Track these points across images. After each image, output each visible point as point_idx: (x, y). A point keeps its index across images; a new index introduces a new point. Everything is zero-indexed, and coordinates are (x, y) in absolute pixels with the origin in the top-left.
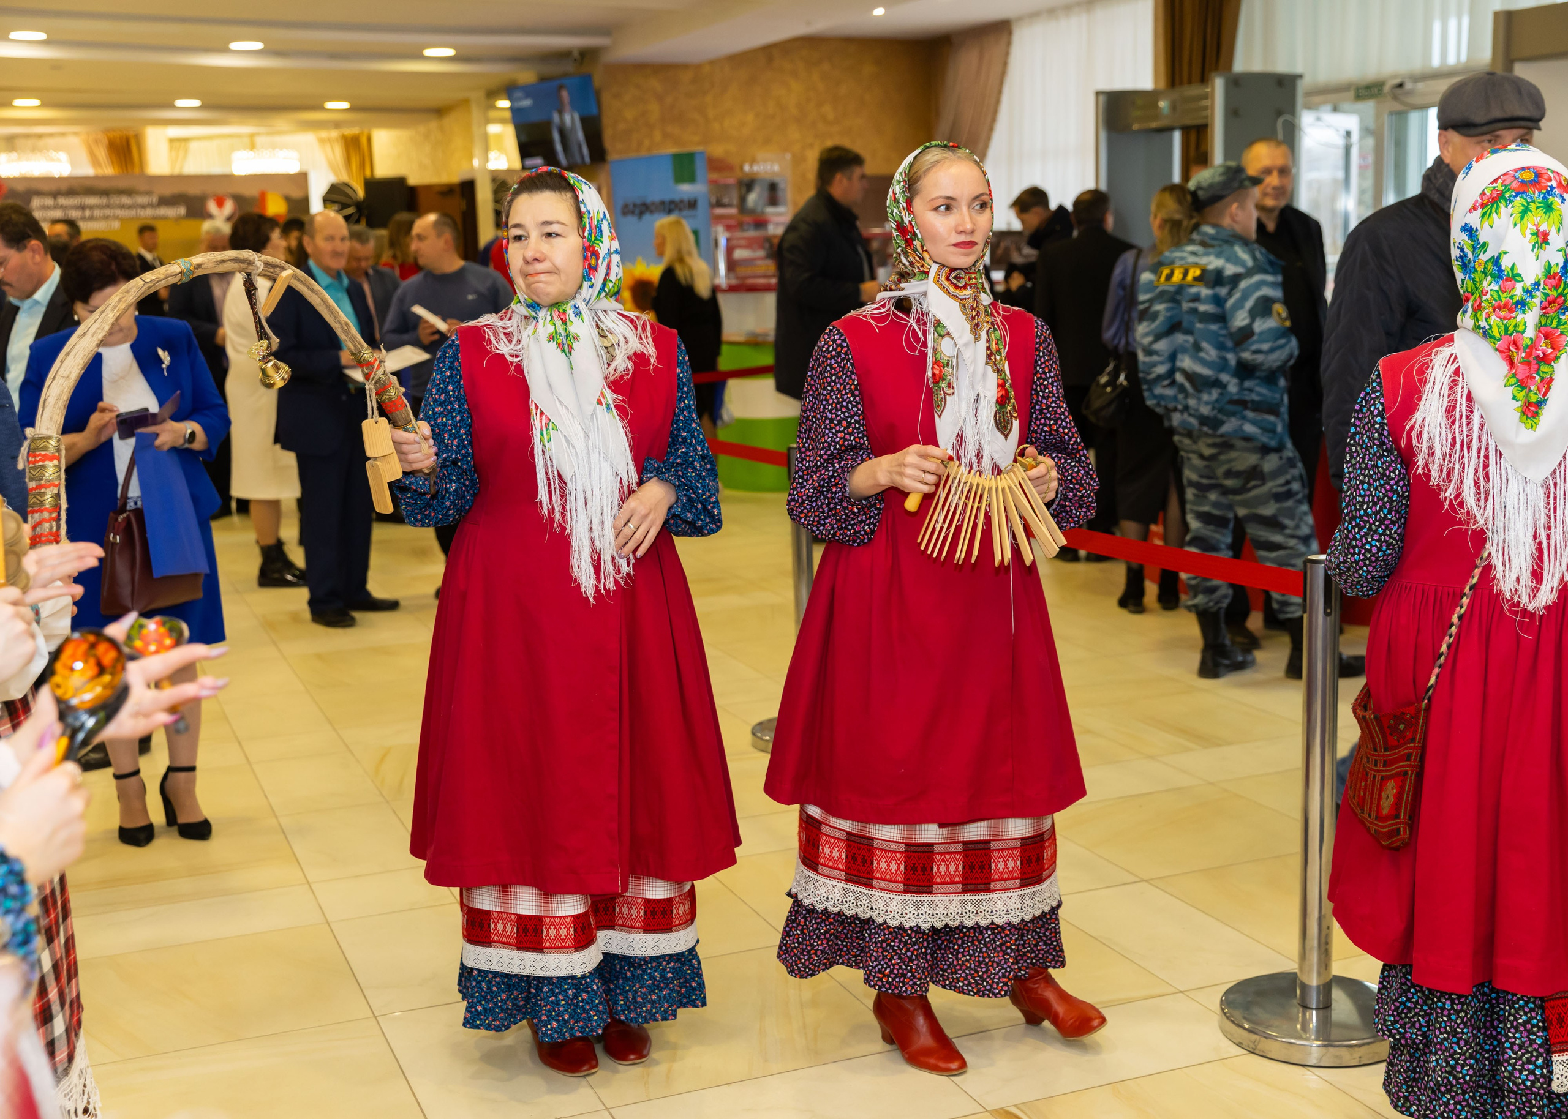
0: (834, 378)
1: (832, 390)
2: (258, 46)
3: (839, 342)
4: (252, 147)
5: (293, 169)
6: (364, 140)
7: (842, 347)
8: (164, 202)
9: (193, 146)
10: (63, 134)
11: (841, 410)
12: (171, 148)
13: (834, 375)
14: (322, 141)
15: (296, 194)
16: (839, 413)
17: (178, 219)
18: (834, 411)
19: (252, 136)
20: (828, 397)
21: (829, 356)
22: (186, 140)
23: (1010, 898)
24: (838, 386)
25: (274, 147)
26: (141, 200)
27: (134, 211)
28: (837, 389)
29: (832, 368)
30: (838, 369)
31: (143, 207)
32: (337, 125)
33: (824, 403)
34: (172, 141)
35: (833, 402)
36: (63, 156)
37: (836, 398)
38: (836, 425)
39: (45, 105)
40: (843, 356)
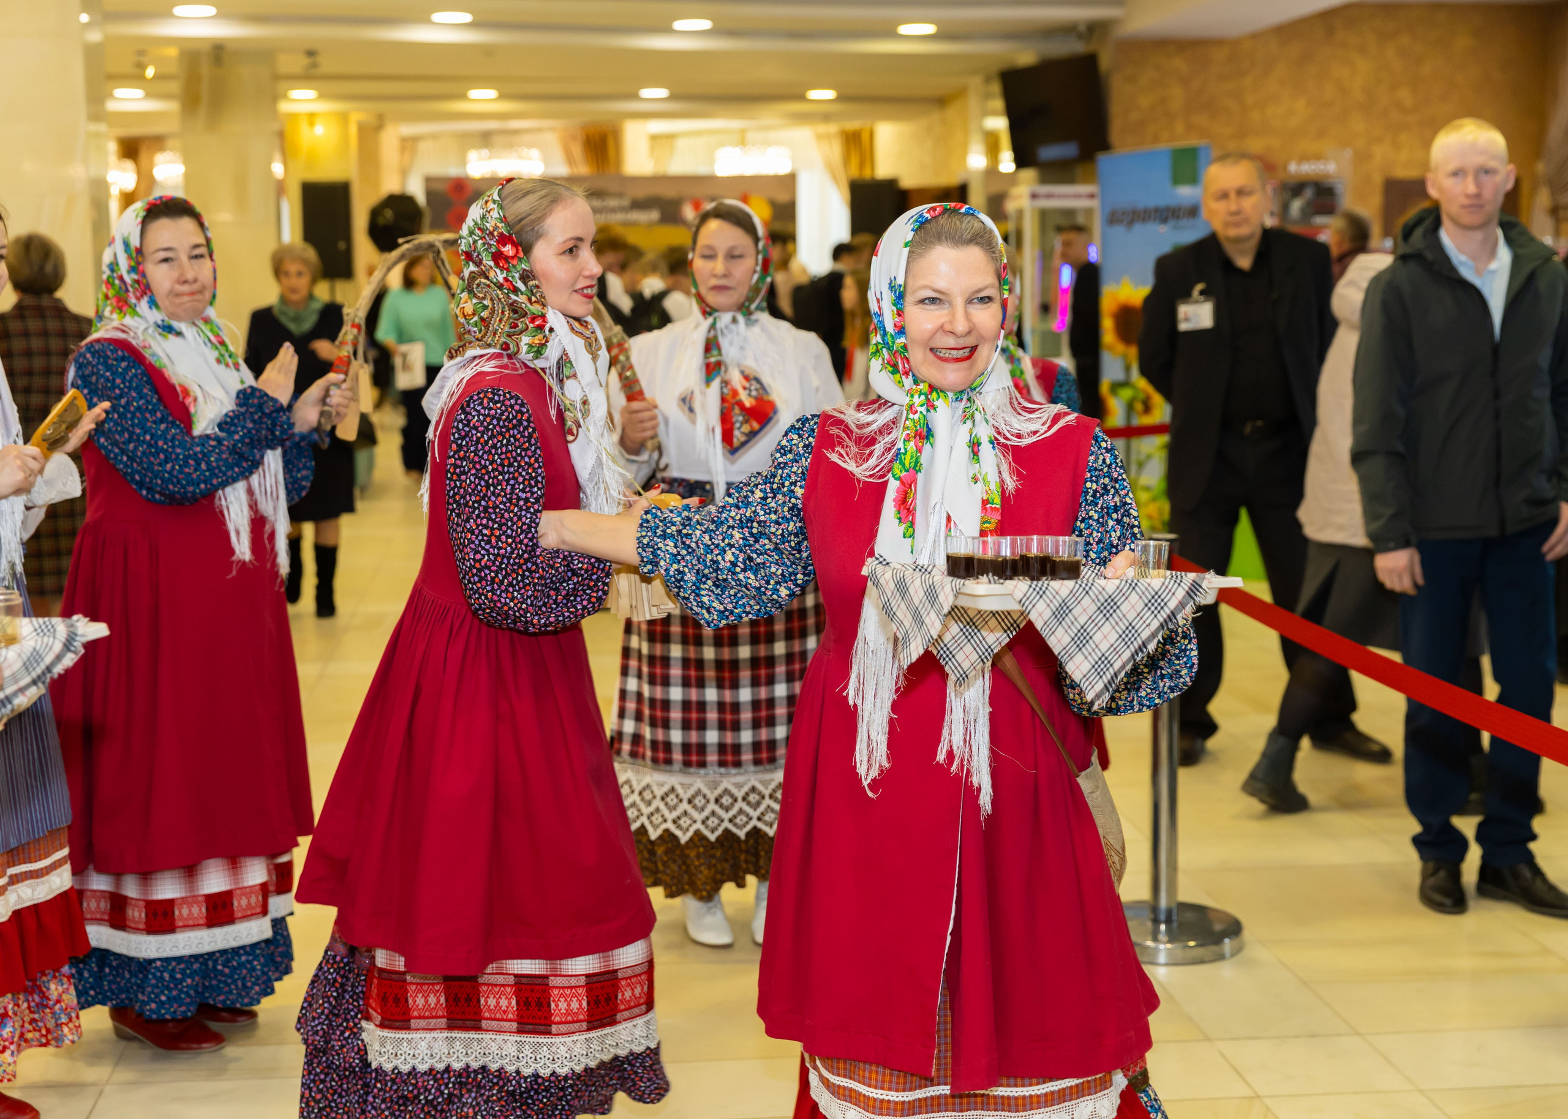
0: (519, 451)
1: (519, 466)
2: (705, 24)
3: (517, 407)
4: (742, 142)
5: (784, 169)
6: (865, 137)
7: (523, 413)
8: (638, 205)
9: (681, 143)
10: (538, 130)
11: (536, 485)
12: (652, 148)
13: (519, 447)
14: (820, 137)
15: (782, 197)
16: (536, 489)
17: (650, 225)
18: (528, 489)
19: (743, 132)
20: (516, 475)
21: (511, 426)
22: (671, 137)
23: (574, 1042)
24: (527, 459)
25: (767, 143)
26: (613, 203)
27: (604, 216)
28: (526, 463)
29: (516, 440)
30: (522, 440)
31: (613, 210)
32: (826, 118)
33: (512, 482)
34: (655, 138)
35: (525, 479)
36: (535, 153)
37: (527, 473)
38: (533, 503)
39: (502, 97)
40: (525, 423)
